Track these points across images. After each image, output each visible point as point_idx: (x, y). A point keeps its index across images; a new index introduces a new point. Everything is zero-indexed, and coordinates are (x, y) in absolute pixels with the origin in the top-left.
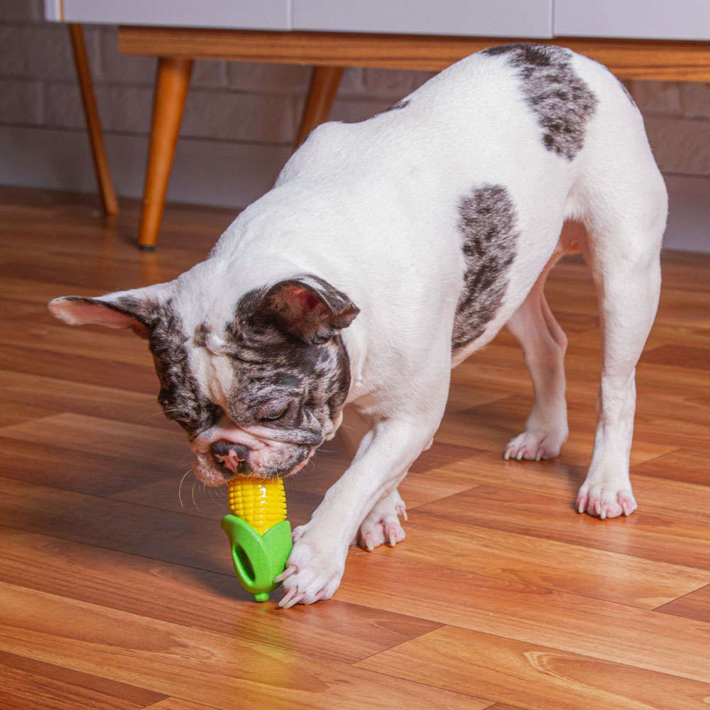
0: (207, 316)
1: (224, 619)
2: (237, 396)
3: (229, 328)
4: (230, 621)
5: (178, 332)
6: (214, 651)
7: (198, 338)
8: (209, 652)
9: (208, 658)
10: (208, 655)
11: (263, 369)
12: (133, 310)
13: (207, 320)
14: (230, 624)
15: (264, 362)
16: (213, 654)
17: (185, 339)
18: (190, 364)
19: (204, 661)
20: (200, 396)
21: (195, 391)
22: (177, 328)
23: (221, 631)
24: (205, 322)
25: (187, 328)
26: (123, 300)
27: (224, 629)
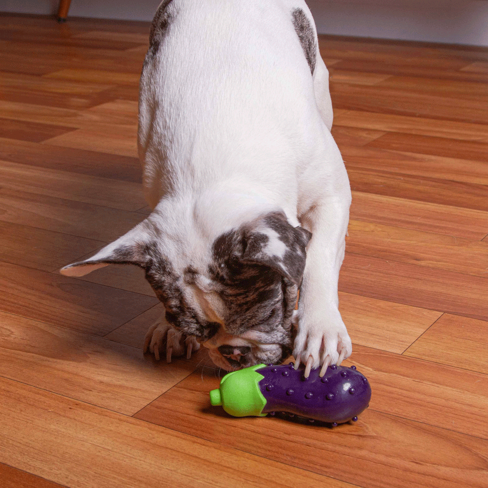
0: (191, 260)
1: (20, 303)
2: (230, 319)
3: (211, 270)
4: (23, 304)
5: (170, 273)
6: (13, 330)
7: (188, 278)
8: (9, 330)
9: (9, 336)
10: (8, 333)
11: (247, 297)
12: (128, 259)
13: (193, 264)
14: (24, 306)
15: (246, 292)
16: (12, 333)
17: (177, 279)
18: (186, 299)
19: (6, 338)
20: (200, 321)
21: (195, 316)
22: (168, 270)
23: (17, 312)
24: (191, 266)
25: (176, 270)
26: (117, 251)
27: (19, 310)
